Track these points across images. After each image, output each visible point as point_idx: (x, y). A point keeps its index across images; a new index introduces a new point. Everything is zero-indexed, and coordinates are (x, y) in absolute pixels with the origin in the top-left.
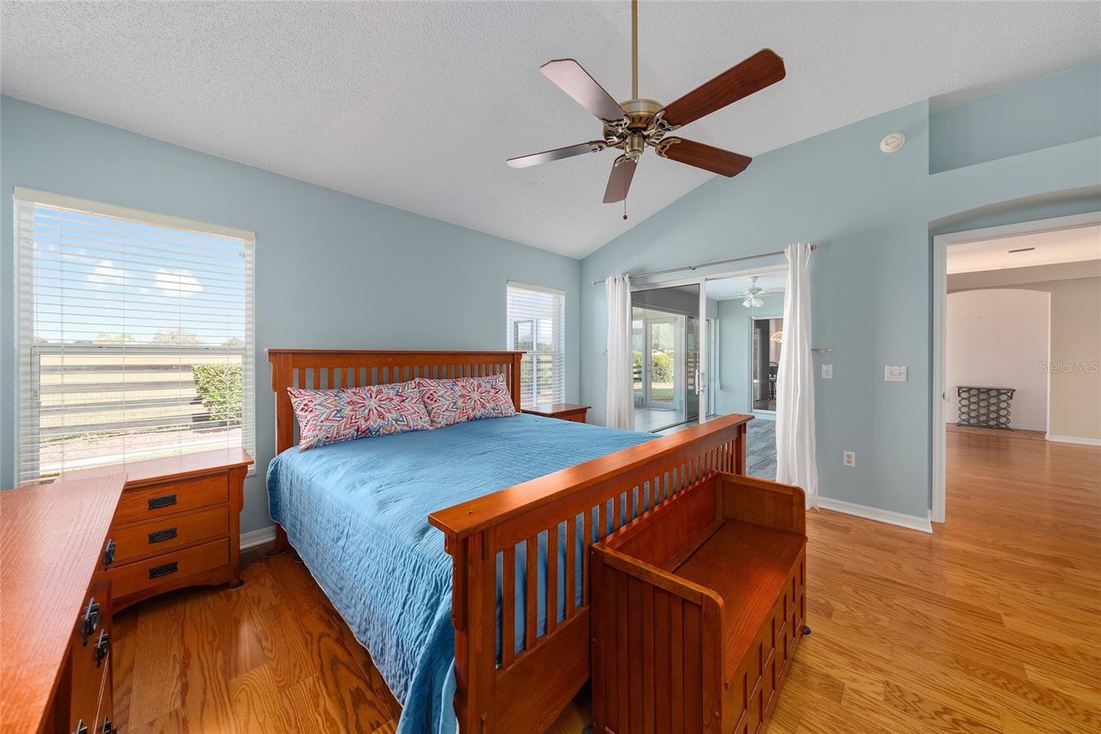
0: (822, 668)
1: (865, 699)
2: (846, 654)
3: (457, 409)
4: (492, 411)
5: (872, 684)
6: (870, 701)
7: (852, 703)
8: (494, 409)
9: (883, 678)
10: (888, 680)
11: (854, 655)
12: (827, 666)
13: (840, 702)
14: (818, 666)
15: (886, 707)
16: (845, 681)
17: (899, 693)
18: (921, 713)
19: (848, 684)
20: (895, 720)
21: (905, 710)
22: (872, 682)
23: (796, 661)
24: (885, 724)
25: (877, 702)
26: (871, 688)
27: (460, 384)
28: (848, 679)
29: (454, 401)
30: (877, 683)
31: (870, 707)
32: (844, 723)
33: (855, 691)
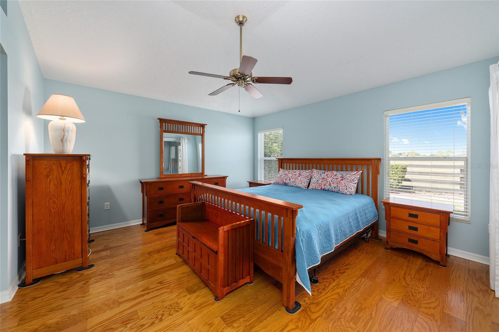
0: (198, 293)
1: (182, 297)
2: (200, 306)
3: (317, 183)
4: (334, 188)
5: (184, 303)
6: (180, 297)
7: (183, 292)
8: (335, 188)
9: (184, 310)
10: (182, 311)
11: (198, 309)
12: (198, 295)
13: (185, 288)
14: (200, 292)
15: (175, 300)
16: (190, 295)
17: (176, 309)
18: (167, 310)
19: (189, 296)
20: (171, 299)
21: (171, 305)
22: (185, 304)
23: (205, 287)
24: (173, 295)
25: (179, 299)
26: (183, 302)
27: (326, 173)
28: (190, 297)
29: (318, 180)
30: (183, 306)
31: (179, 296)
32: (180, 285)
33: (186, 296)
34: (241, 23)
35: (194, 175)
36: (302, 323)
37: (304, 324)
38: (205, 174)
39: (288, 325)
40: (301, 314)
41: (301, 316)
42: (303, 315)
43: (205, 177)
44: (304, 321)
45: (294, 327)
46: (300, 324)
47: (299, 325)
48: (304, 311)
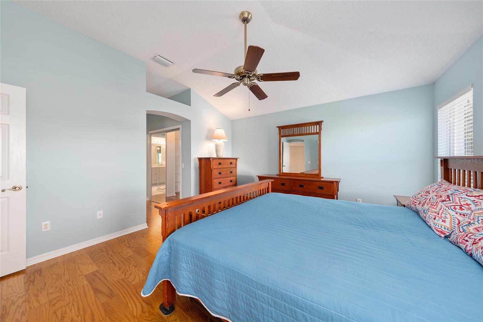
34: (245, 20)
35: (308, 176)
36: (147, 317)
37: (145, 318)
38: (322, 176)
39: (148, 305)
40: (157, 316)
41: (155, 316)
42: (156, 318)
43: (322, 179)
44: (148, 319)
45: (144, 310)
46: (147, 315)
47: (145, 314)
48: (161, 319)
